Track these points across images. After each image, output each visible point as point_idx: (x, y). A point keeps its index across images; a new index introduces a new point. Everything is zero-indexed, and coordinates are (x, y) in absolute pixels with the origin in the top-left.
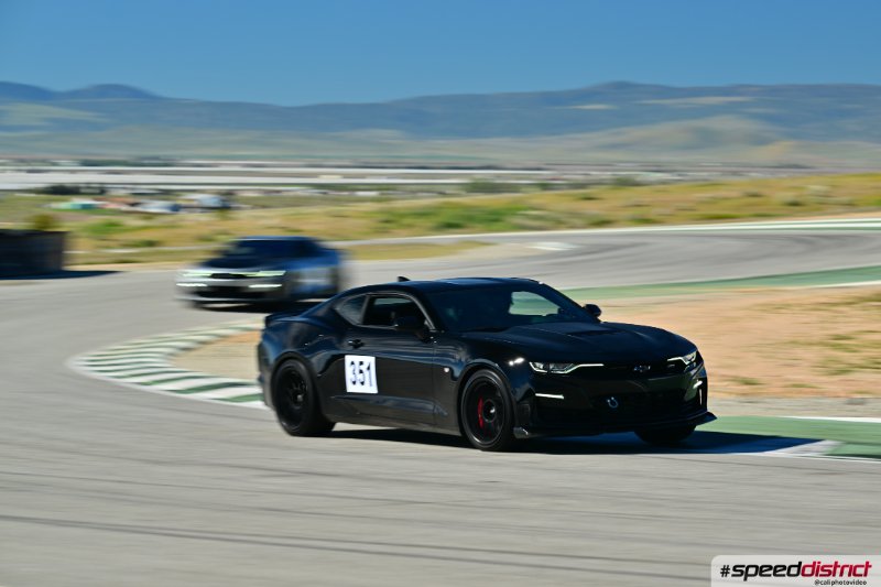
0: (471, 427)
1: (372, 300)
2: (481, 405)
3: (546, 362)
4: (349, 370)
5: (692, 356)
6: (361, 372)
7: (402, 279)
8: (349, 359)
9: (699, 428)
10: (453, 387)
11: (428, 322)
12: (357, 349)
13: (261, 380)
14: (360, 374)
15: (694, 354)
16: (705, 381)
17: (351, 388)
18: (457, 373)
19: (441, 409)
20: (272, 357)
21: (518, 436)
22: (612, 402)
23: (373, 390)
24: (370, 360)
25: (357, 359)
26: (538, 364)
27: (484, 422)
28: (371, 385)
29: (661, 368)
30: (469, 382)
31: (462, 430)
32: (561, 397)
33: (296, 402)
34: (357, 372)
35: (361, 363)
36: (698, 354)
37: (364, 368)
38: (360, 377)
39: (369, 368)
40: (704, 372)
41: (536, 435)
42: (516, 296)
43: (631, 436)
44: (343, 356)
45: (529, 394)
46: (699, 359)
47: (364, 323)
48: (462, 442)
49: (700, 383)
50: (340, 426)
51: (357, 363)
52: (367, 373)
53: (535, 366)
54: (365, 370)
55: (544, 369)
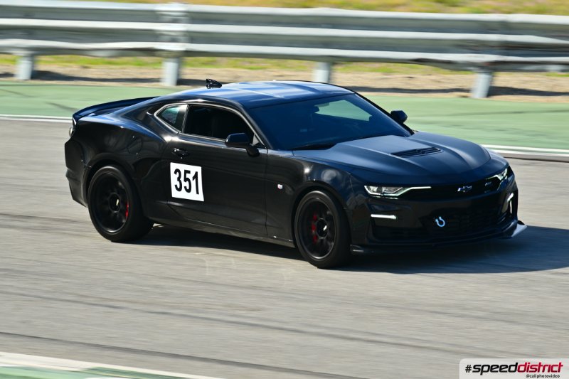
2: (314, 222)
3: (379, 185)
4: (174, 178)
6: (186, 179)
8: (174, 166)
15: (507, 169)
16: (516, 192)
17: (176, 194)
18: (291, 189)
23: (200, 198)
24: (196, 170)
25: (183, 167)
26: (372, 188)
28: (198, 193)
31: (295, 243)
32: (393, 217)
34: (182, 179)
35: (189, 172)
36: (509, 169)
37: (190, 176)
38: (186, 184)
39: (196, 177)
40: (515, 184)
44: (167, 163)
46: (510, 173)
47: (186, 131)
49: (512, 195)
51: (183, 172)
52: (193, 183)
53: (369, 189)
54: (191, 179)
55: (377, 192)
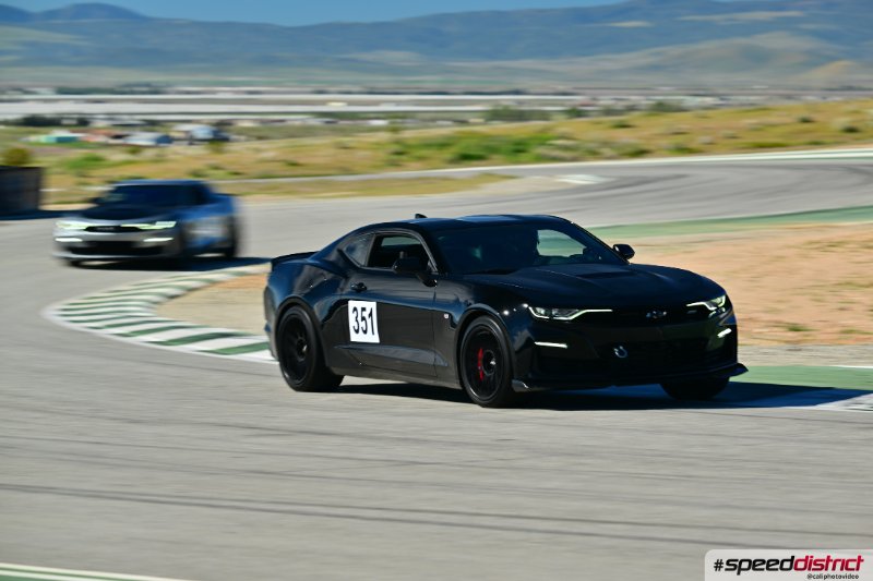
0: (470, 381)
1: (379, 239)
2: (480, 355)
3: (548, 307)
4: (352, 316)
5: (721, 300)
6: (363, 319)
7: (419, 216)
8: (352, 304)
9: (733, 379)
10: (452, 334)
11: (432, 263)
12: (361, 293)
13: (267, 329)
14: (363, 323)
15: (724, 298)
16: (734, 328)
17: (354, 337)
18: (457, 318)
19: (440, 360)
20: (278, 301)
21: (517, 389)
22: (620, 352)
23: (375, 338)
24: (371, 305)
25: (359, 304)
26: (538, 309)
27: (483, 374)
28: (373, 333)
29: (679, 313)
30: (468, 331)
31: (462, 383)
32: (564, 346)
33: (302, 354)
34: (359, 319)
35: (364, 309)
36: (727, 299)
37: (366, 314)
38: (362, 324)
39: (371, 315)
40: (733, 319)
41: (536, 389)
42: (542, 234)
43: (655, 389)
44: (346, 302)
45: (529, 343)
46: (728, 305)
47: (370, 264)
48: (460, 396)
49: (728, 331)
50: (348, 380)
51: (359, 310)
52: (369, 321)
53: (536, 312)
54: (367, 317)
55: (546, 315)
